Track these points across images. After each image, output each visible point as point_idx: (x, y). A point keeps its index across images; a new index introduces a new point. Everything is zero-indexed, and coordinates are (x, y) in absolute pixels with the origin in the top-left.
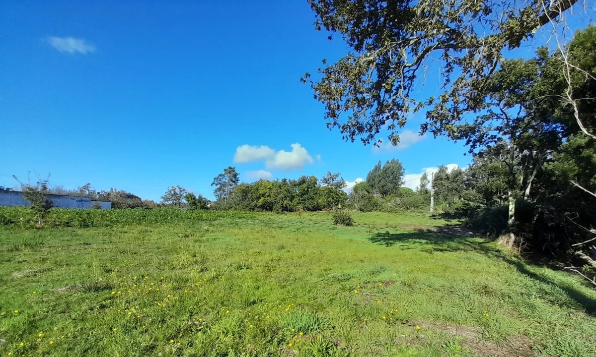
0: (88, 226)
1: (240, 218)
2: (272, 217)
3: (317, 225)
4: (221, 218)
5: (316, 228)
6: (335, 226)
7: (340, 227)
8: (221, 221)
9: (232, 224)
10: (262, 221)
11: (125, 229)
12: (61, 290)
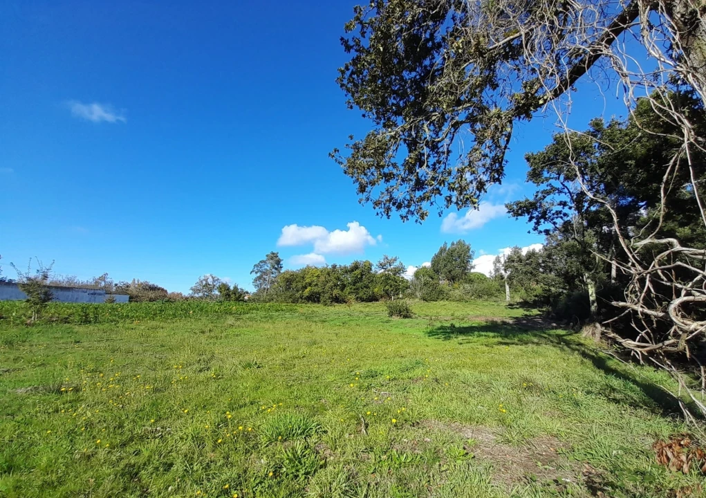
0: (90, 322)
1: (277, 311)
2: (315, 309)
3: (367, 318)
4: (254, 311)
5: (366, 322)
6: (390, 319)
7: (396, 319)
8: (254, 314)
9: (266, 317)
10: (303, 314)
11: (133, 326)
12: (21, 391)
